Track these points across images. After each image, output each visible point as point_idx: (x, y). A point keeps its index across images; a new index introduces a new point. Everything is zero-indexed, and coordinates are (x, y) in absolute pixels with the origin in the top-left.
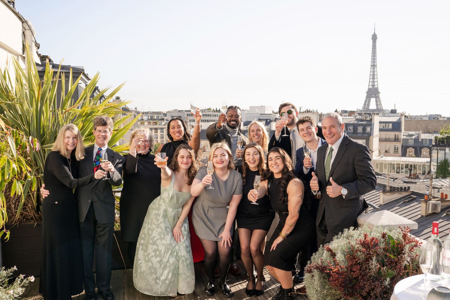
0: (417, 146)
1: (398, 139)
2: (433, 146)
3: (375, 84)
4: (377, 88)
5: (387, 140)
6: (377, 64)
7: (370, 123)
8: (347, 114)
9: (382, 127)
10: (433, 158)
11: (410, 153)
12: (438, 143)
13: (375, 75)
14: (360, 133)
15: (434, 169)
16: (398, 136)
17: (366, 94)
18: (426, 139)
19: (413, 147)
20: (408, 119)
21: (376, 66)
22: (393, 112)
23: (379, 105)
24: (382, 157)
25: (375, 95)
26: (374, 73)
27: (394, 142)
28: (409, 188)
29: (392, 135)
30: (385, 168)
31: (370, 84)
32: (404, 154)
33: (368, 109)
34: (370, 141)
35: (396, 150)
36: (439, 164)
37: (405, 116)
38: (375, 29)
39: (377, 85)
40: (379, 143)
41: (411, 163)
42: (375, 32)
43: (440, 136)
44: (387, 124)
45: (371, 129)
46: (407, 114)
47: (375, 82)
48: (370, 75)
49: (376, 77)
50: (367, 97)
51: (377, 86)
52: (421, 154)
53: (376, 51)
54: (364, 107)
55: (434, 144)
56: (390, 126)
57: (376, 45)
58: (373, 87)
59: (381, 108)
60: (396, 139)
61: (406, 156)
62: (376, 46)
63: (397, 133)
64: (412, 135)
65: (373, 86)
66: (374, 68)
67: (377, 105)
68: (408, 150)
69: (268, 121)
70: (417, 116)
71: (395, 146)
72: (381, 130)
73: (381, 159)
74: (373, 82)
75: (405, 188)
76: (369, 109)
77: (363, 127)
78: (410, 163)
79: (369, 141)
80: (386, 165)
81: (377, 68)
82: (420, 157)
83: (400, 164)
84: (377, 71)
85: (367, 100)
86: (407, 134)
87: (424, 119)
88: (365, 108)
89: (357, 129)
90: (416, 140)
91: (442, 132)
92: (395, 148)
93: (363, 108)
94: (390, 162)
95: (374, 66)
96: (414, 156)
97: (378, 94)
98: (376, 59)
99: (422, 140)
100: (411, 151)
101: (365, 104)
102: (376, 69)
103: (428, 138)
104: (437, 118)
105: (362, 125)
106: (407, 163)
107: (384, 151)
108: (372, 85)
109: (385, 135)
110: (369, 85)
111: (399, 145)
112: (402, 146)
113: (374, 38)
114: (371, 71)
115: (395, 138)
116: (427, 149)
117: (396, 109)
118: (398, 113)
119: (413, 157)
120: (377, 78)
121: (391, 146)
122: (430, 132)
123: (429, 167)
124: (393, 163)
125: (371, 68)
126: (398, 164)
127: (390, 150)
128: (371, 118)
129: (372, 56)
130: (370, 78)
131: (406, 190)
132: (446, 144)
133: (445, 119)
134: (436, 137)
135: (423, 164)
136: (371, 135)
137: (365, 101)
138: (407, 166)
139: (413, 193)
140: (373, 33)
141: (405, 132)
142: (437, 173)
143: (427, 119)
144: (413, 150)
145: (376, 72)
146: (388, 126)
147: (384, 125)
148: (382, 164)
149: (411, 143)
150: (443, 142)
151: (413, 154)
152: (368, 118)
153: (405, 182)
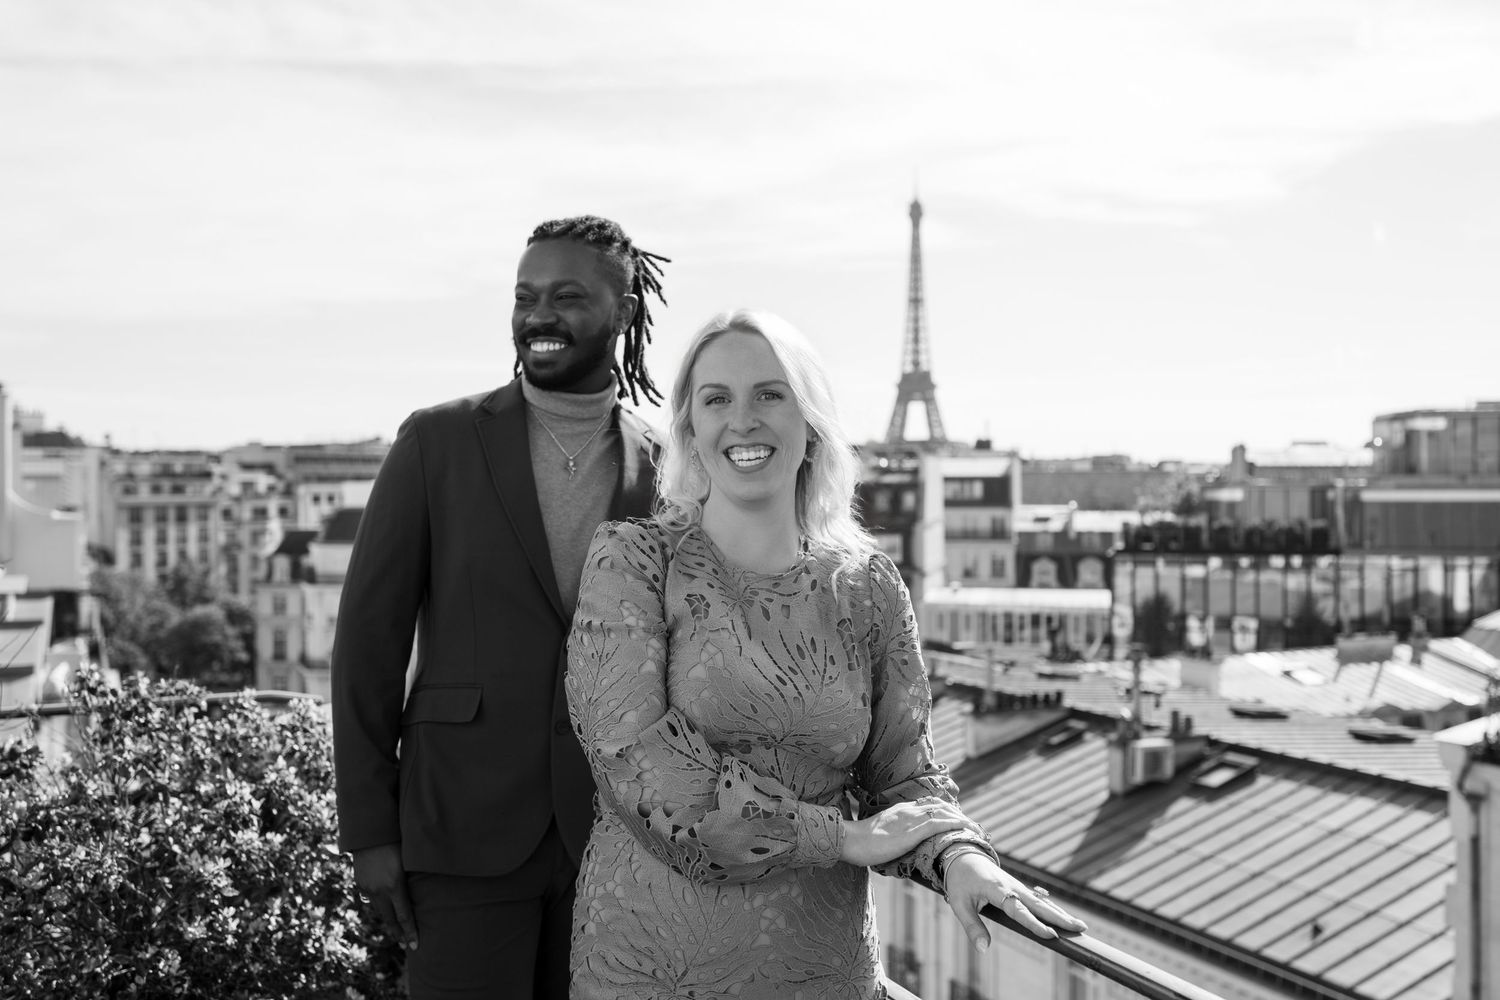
0: (1063, 552)
1: (1002, 532)
2: (1119, 552)
3: (922, 361)
4: (928, 371)
5: (968, 535)
6: (924, 297)
7: (916, 485)
9: (952, 495)
10: (1118, 591)
11: (1041, 577)
12: (1131, 545)
13: (920, 329)
14: (881, 514)
15: (1122, 630)
16: (1002, 522)
17: (895, 390)
18: (1091, 532)
19: (1052, 557)
20: (1029, 470)
21: (924, 302)
22: (983, 445)
23: (937, 428)
24: (955, 591)
25: (923, 392)
26: (917, 325)
27: (992, 543)
28: (1059, 695)
29: (983, 518)
30: (968, 626)
31: (908, 361)
32: (1023, 580)
33: (901, 439)
34: (916, 541)
35: (997, 570)
36: (1138, 611)
37: (1024, 462)
39: (928, 361)
40: (945, 545)
41: (1049, 609)
42: (916, 195)
43: (1134, 519)
44: (967, 485)
45: (916, 501)
46: (1025, 454)
47: (920, 351)
50: (898, 400)
51: (926, 367)
52: (1076, 578)
54: (890, 433)
55: (1122, 547)
56: (978, 490)
58: (916, 371)
59: (942, 437)
60: (999, 533)
61: (1032, 585)
63: (998, 512)
64: (1045, 520)
65: (916, 364)
66: (916, 309)
67: (930, 425)
68: (1035, 566)
70: (1056, 461)
71: (994, 554)
72: (950, 503)
73: (953, 597)
74: (916, 352)
75: (1047, 697)
76: (903, 437)
77: (890, 496)
78: (1045, 612)
79: (914, 539)
80: (968, 618)
81: (925, 308)
82: (1075, 587)
83: (1014, 614)
84: (925, 318)
85: (898, 408)
86: (1032, 516)
87: (1079, 467)
88: (890, 436)
90: (1062, 536)
91: (1145, 508)
92: (994, 562)
93: (887, 437)
94: (981, 611)
95: (916, 301)
96: (1057, 583)
97: (928, 391)
99: (1080, 534)
100: (1044, 568)
101: (892, 424)
102: (922, 311)
103: (1097, 528)
104: (1118, 466)
105: (888, 486)
106: (1036, 610)
107: (957, 571)
108: (911, 364)
109: (965, 518)
110: (904, 364)
111: (1007, 552)
112: (1018, 555)
113: (916, 213)
114: (907, 319)
115: (995, 529)
116: (1094, 564)
117: (989, 438)
118: (998, 451)
119: (1054, 588)
120: (926, 340)
121: (982, 554)
122: (1099, 506)
123: (1106, 623)
124: (990, 611)
125: (908, 308)
126: (1008, 616)
127: (979, 568)
128: (916, 463)
131: (1052, 702)
133: (1146, 469)
134: (1126, 525)
135: (1088, 612)
136: (916, 519)
138: (1035, 620)
139: (1075, 713)
141: (1024, 509)
142: (1134, 638)
143: (1087, 467)
144: (1053, 566)
145: (922, 322)
146: (971, 490)
147: (956, 486)
148: (955, 617)
149: (1045, 544)
150: (1148, 539)
151: (1052, 578)
152: (909, 464)
153: (1042, 676)
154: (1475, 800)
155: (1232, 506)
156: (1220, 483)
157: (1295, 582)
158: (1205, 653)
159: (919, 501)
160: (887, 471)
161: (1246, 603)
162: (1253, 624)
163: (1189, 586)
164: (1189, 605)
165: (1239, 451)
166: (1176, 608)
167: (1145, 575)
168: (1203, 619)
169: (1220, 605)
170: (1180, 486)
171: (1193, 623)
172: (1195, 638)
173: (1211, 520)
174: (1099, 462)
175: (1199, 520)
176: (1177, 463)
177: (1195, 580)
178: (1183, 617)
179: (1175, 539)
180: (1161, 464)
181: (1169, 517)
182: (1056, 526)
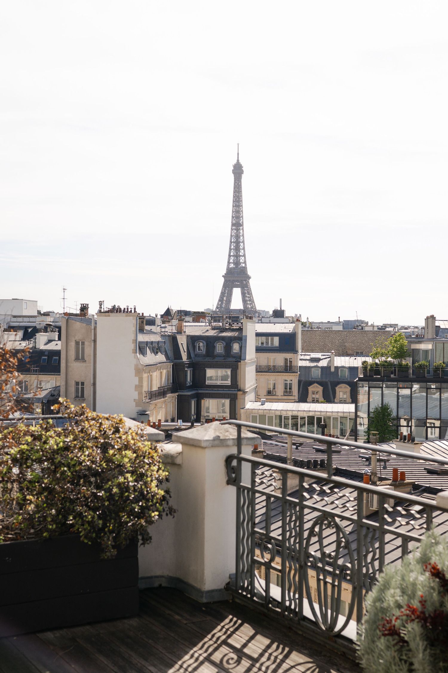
0: (327, 380)
1: (291, 366)
2: (360, 380)
3: (241, 261)
4: (244, 267)
5: (271, 369)
6: (243, 222)
7: (241, 339)
8: (191, 319)
9: (260, 345)
10: (360, 404)
11: (314, 396)
12: (368, 375)
13: (240, 242)
14: (219, 356)
15: (362, 426)
16: (291, 362)
17: (222, 280)
18: (343, 367)
19: (320, 383)
20: (306, 329)
21: (242, 225)
22: (279, 314)
23: (249, 302)
24: (263, 403)
25: (241, 282)
26: (237, 240)
27: (284, 374)
29: (279, 359)
31: (231, 261)
32: (303, 398)
35: (288, 390)
36: (371, 415)
37: (302, 324)
38: (238, 154)
39: (245, 262)
40: (256, 375)
41: (319, 413)
42: (238, 160)
43: (369, 360)
44: (270, 338)
45: (241, 348)
46: (304, 320)
47: (240, 256)
48: (231, 242)
49: (241, 247)
50: (225, 286)
51: (244, 265)
52: (334, 397)
53: (241, 196)
55: (362, 376)
56: (276, 341)
57: (241, 185)
58: (237, 267)
59: (252, 308)
60: (288, 368)
61: (308, 400)
62: (241, 187)
63: (288, 356)
64: (318, 360)
65: (237, 263)
66: (238, 230)
67: (244, 301)
68: (311, 389)
69: (30, 330)
70: (322, 323)
71: (286, 380)
72: (259, 350)
73: (261, 407)
74: (237, 256)
75: (322, 462)
76: (229, 309)
77: (225, 344)
78: (317, 415)
79: (239, 371)
80: (270, 418)
81: (243, 229)
82: (333, 402)
83: (298, 416)
84: (243, 235)
85: (225, 291)
86: (308, 357)
87: (335, 328)
88: (221, 307)
89: (214, 347)
90: (325, 370)
91: (376, 354)
92: (286, 385)
93: (217, 308)
94: (278, 413)
95: (237, 225)
96: (322, 400)
97: (245, 281)
98: (242, 211)
99: (337, 368)
100: (316, 390)
101: (221, 300)
102: (241, 231)
103: (347, 365)
104: (360, 327)
105: (223, 338)
106: (311, 414)
107: (265, 392)
108: (233, 263)
109: (268, 359)
110: (229, 263)
111: (294, 379)
112: (300, 382)
113: (238, 170)
114: (231, 236)
115: (286, 366)
116: (345, 387)
117: (282, 309)
118: (287, 317)
119: (322, 402)
120: (244, 249)
121: (279, 380)
122: (348, 353)
123: (353, 422)
124: (284, 414)
125: (232, 229)
126: (295, 418)
127: (276, 389)
128: (240, 325)
129: (233, 206)
130: (230, 249)
131: (324, 465)
132: (384, 376)
133: (376, 329)
134: (364, 363)
135: (342, 415)
136: (241, 359)
137: (222, 293)
138: (311, 420)
140: (235, 162)
141: (304, 354)
142: (368, 432)
143: (340, 328)
144: (320, 389)
145: (241, 238)
146: (272, 341)
147: (264, 339)
148: (263, 418)
149: (316, 374)
150: (377, 372)
151: (319, 396)
152: (235, 326)
153: (318, 451)
155: (426, 352)
156: (420, 338)
158: (410, 439)
159: (242, 348)
160: (223, 330)
161: (434, 412)
162: (438, 423)
163: (400, 400)
164: (401, 413)
165: (431, 319)
166: (394, 414)
167: (376, 393)
168: (408, 420)
169: (419, 412)
170: (396, 341)
171: (403, 423)
172: (405, 431)
173: (413, 363)
174: (347, 325)
175: (408, 361)
176: (394, 326)
177: (404, 396)
178: (398, 419)
179: (394, 372)
180: (385, 326)
181: (390, 359)
182: (324, 363)
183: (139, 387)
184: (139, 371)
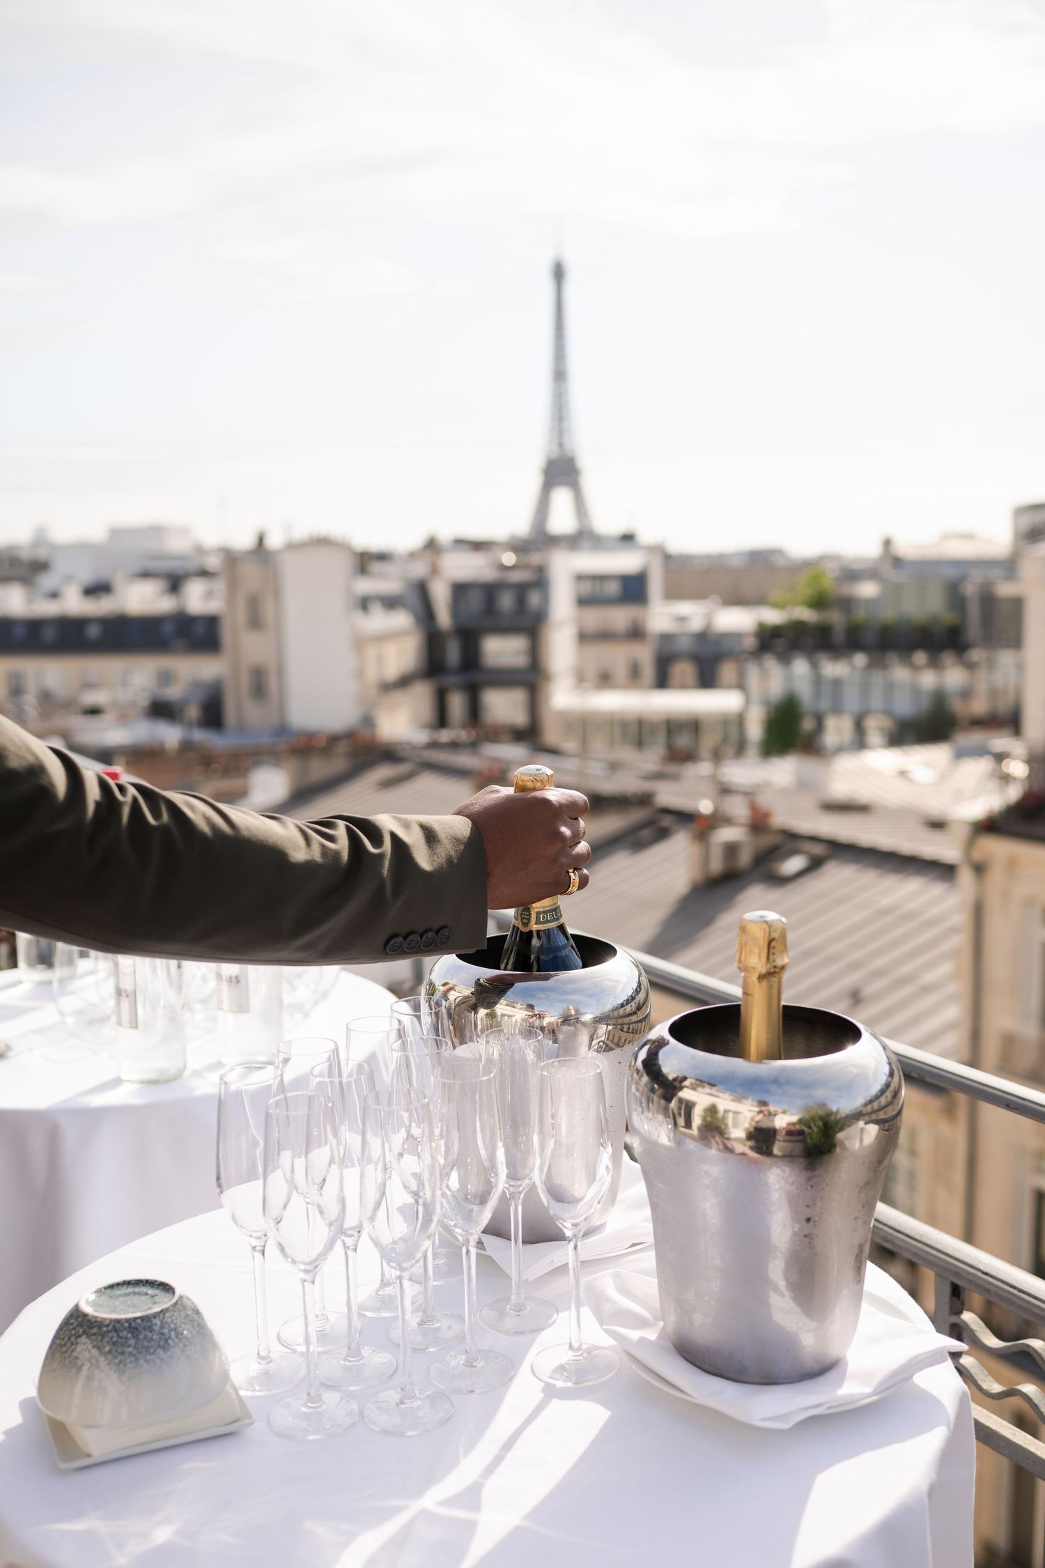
0: (704, 653)
1: (641, 632)
3: (567, 441)
4: (573, 456)
5: (605, 636)
6: (568, 369)
7: (540, 582)
9: (584, 593)
10: (751, 692)
14: (506, 613)
15: (755, 730)
16: (638, 621)
19: (692, 659)
21: (568, 375)
22: (628, 539)
24: (587, 695)
26: (560, 401)
27: (630, 643)
28: (653, 793)
29: (620, 617)
31: (553, 442)
32: (662, 681)
33: (544, 533)
34: (544, 642)
35: (635, 673)
37: (666, 556)
40: (578, 646)
42: (559, 259)
43: (773, 617)
44: (599, 582)
45: (543, 600)
52: (712, 681)
54: (532, 525)
56: (613, 588)
58: (561, 456)
59: (590, 529)
60: (636, 633)
61: (669, 685)
63: (634, 611)
64: (686, 619)
67: (578, 517)
68: (675, 668)
70: (708, 555)
71: (630, 656)
72: (583, 602)
75: (636, 796)
76: (546, 531)
77: (516, 595)
78: (682, 716)
79: (541, 640)
83: (645, 719)
85: (541, 499)
87: (733, 562)
88: (535, 528)
89: (497, 602)
90: (703, 637)
93: (528, 530)
95: (560, 375)
96: (696, 683)
97: (574, 475)
99: (720, 634)
100: (684, 670)
102: (567, 386)
105: (515, 584)
106: (670, 715)
107: (594, 675)
108: (557, 447)
109: (595, 618)
111: (645, 654)
112: (656, 657)
113: (559, 273)
115: (632, 629)
118: (641, 544)
119: (692, 689)
121: (618, 656)
123: (739, 725)
126: (640, 721)
127: (616, 670)
131: (644, 800)
134: (760, 623)
136: (542, 619)
139: (667, 811)
140: (553, 260)
141: (661, 605)
143: (741, 562)
144: (692, 668)
146: (606, 588)
147: (591, 584)
148: (584, 725)
149: (684, 645)
150: (781, 636)
151: (691, 679)
154: (979, 869)
155: (868, 602)
156: (860, 576)
157: (928, 680)
159: (545, 600)
160: (513, 568)
161: (876, 701)
163: (824, 686)
165: (887, 543)
166: (812, 708)
169: (854, 701)
172: (830, 739)
173: (845, 616)
175: (836, 618)
177: (830, 679)
178: (819, 717)
179: (808, 635)
181: (804, 613)
182: (696, 625)
183: (360, 673)
184: (360, 643)
